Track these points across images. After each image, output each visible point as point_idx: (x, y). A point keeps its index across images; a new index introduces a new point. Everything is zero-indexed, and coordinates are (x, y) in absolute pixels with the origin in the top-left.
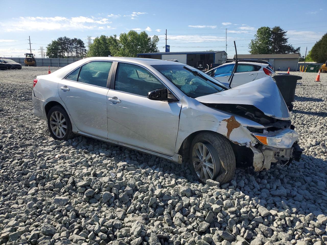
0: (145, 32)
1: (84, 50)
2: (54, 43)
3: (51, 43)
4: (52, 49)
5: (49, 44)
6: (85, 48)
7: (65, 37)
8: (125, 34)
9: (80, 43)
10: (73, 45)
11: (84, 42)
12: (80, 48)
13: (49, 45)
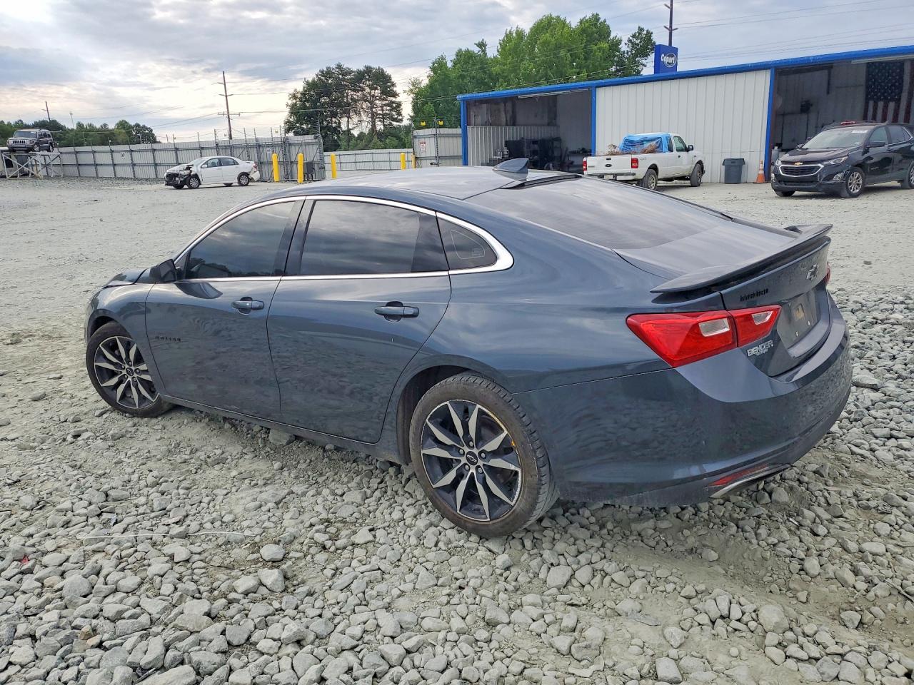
0: (596, 18)
1: (394, 105)
2: (311, 86)
3: (301, 90)
4: (303, 107)
5: (292, 91)
6: (398, 99)
8: (520, 34)
9: (382, 80)
11: (394, 79)
12: (384, 100)
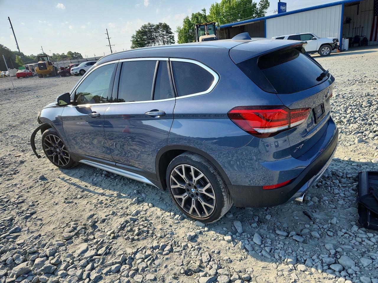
3: (135, 34)
4: (137, 41)
7: (149, 24)
10: (159, 32)
11: (170, 27)
12: (167, 35)
13: (133, 37)
